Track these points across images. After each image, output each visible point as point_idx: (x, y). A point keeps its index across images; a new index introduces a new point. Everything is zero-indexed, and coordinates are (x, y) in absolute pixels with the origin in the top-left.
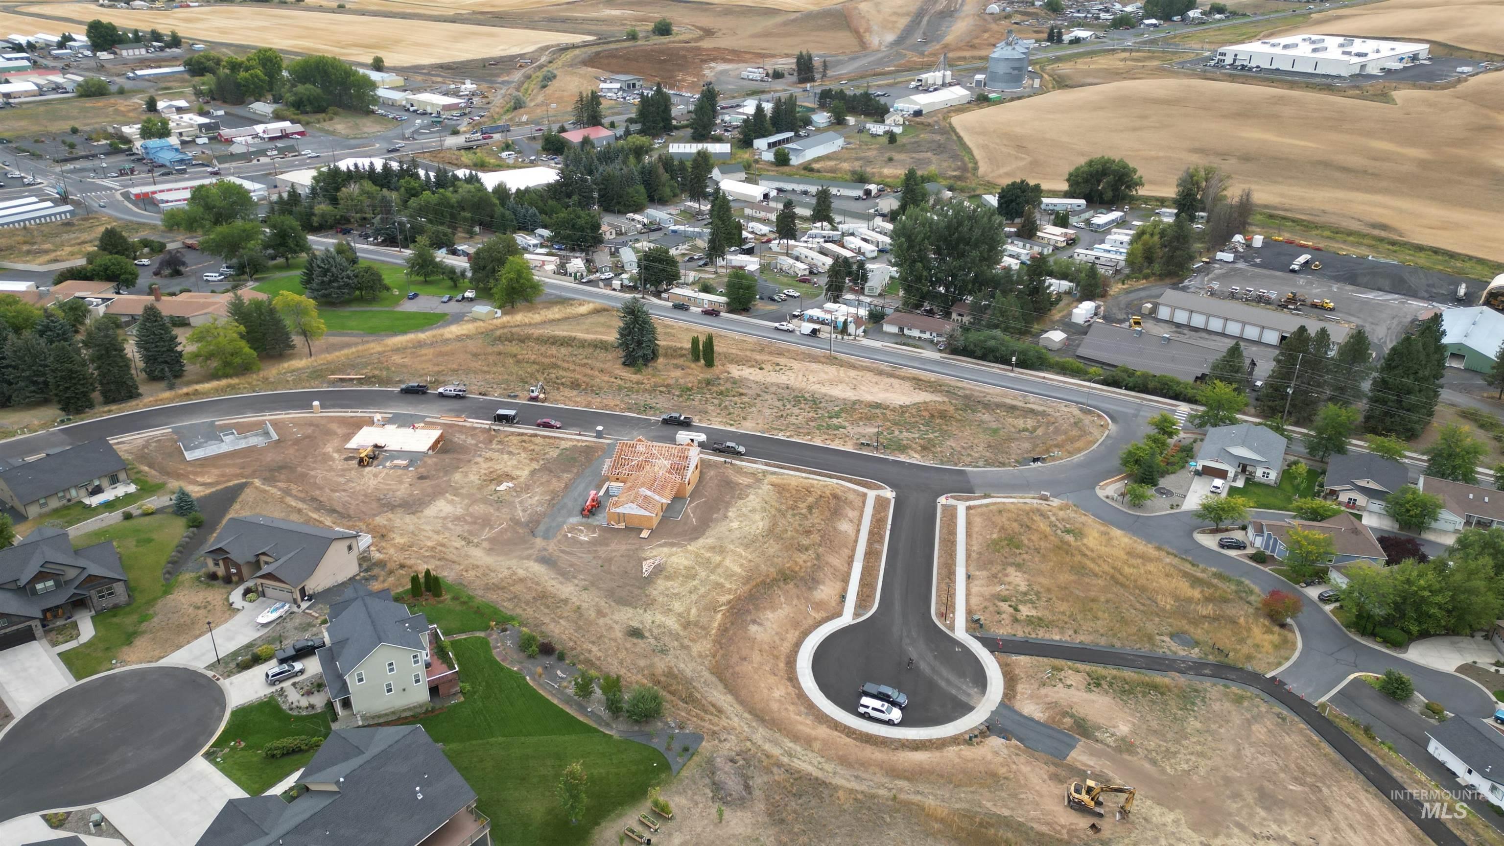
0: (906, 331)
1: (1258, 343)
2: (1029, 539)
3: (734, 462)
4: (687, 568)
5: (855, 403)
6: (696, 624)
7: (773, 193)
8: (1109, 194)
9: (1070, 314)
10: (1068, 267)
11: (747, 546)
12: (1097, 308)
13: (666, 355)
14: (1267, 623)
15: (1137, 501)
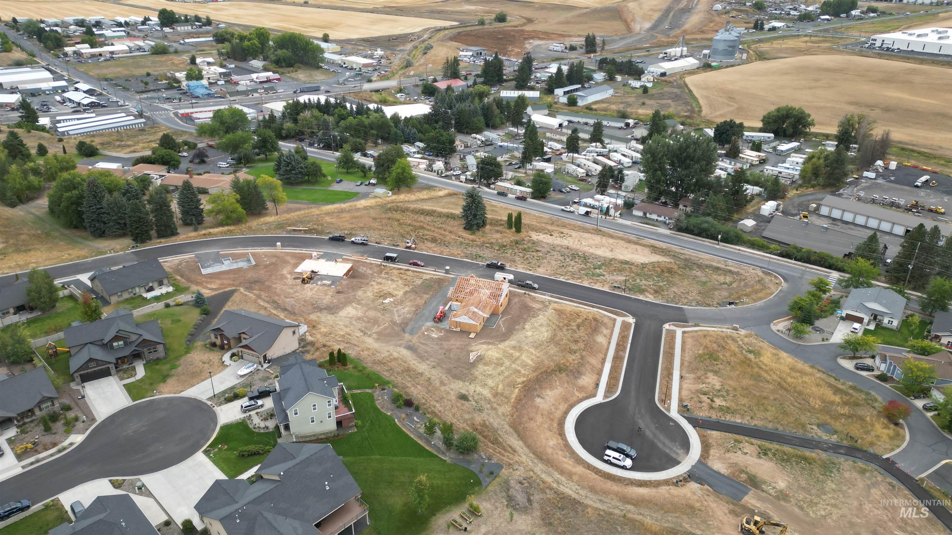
0: (648, 215)
1: (890, 233)
2: (724, 355)
3: (531, 293)
4: (497, 359)
5: (611, 260)
6: (502, 394)
7: (565, 124)
8: (791, 130)
9: (759, 209)
10: (759, 178)
11: (536, 348)
12: (778, 205)
13: (491, 224)
14: (885, 421)
15: (798, 334)
